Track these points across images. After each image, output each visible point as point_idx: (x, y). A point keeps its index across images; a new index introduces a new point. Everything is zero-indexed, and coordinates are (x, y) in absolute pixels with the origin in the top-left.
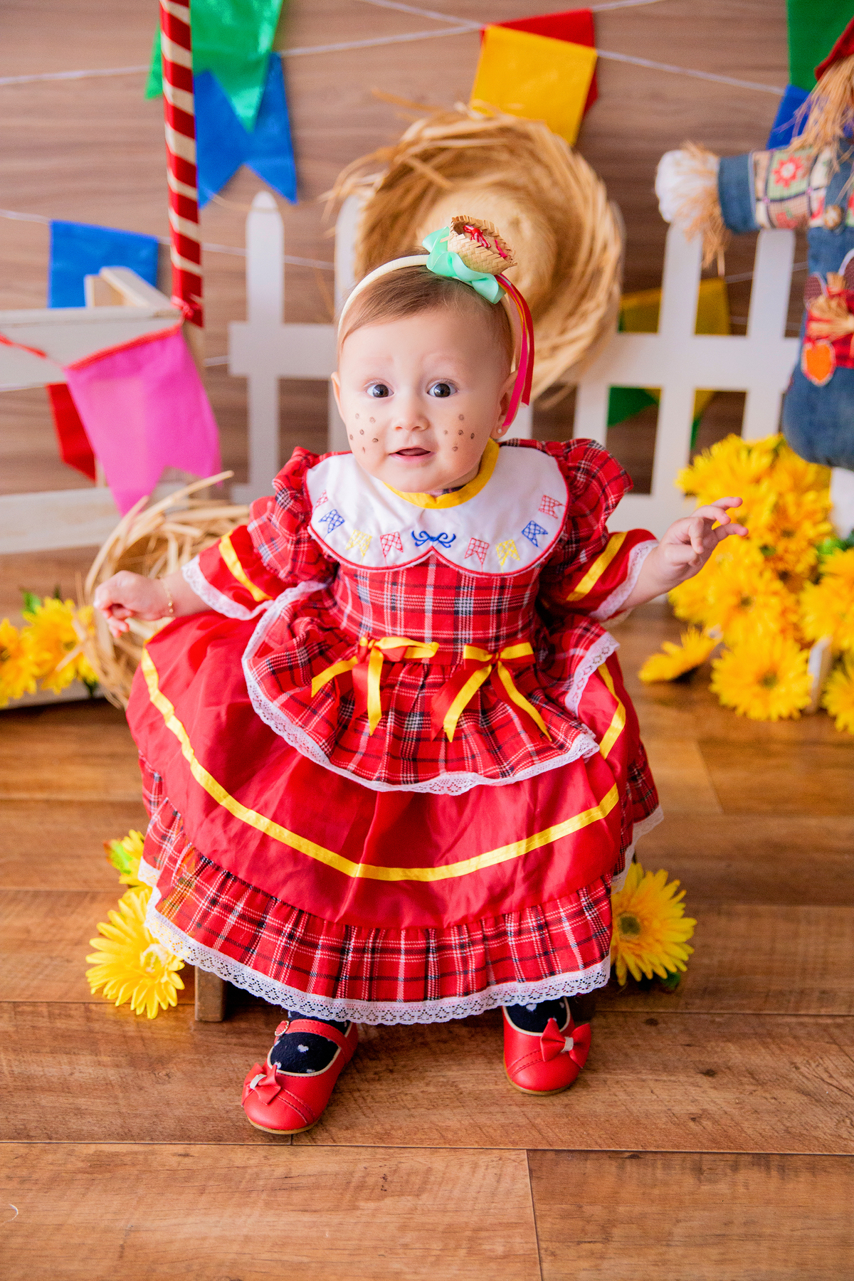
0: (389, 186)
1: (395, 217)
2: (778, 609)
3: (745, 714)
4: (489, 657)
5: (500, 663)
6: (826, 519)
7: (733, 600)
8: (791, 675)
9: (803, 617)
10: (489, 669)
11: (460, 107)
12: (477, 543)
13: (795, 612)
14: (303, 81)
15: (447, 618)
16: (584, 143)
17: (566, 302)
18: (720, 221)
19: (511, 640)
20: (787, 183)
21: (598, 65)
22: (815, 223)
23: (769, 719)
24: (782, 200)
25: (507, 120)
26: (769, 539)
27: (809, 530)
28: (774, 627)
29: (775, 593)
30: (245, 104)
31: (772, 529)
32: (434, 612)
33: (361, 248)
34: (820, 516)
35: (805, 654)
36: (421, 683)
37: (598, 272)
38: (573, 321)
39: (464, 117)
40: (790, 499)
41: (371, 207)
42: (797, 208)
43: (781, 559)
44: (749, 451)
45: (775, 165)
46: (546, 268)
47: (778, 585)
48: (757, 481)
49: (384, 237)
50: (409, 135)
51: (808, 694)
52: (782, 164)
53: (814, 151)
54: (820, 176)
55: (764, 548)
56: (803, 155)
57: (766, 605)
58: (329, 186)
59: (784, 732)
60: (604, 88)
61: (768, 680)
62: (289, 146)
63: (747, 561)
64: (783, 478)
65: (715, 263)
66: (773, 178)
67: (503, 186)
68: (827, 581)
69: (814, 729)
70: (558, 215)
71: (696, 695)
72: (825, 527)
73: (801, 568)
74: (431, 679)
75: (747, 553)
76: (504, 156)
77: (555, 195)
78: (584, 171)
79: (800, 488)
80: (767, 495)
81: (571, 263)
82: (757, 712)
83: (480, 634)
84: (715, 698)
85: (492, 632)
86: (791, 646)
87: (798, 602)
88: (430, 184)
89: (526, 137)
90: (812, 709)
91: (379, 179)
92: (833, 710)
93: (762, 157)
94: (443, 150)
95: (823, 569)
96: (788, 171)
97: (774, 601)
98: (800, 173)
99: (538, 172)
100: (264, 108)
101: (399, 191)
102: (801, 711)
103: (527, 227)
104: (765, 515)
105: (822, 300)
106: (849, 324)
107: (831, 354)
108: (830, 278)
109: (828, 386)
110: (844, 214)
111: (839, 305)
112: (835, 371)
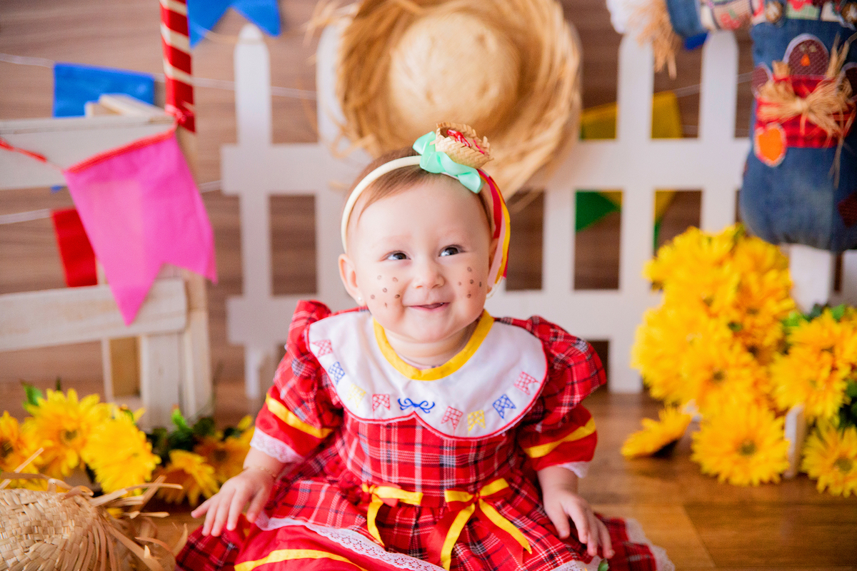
0: (363, 14)
1: (371, 43)
2: (749, 381)
3: (727, 481)
4: (470, 497)
5: (481, 501)
6: (788, 296)
7: (706, 375)
8: (769, 441)
9: (774, 388)
10: (473, 507)
12: (453, 411)
13: (767, 383)
15: (434, 470)
17: (530, 112)
18: (669, 27)
19: (488, 481)
22: (759, 20)
23: (751, 484)
24: (724, 3)
26: (735, 316)
27: (772, 307)
28: (748, 397)
29: (746, 365)
31: (737, 307)
32: (423, 466)
33: (342, 70)
34: (782, 293)
35: (780, 421)
36: (414, 523)
37: (558, 84)
38: (538, 128)
40: (752, 279)
41: (349, 32)
42: (739, 8)
43: (748, 335)
44: (710, 240)
46: (512, 80)
47: (747, 357)
48: (720, 263)
49: (362, 61)
51: (785, 459)
55: (732, 325)
57: (738, 378)
58: (308, 18)
59: (765, 495)
61: (747, 448)
63: (716, 337)
64: (743, 258)
65: (666, 67)
68: (796, 351)
69: (795, 492)
70: (519, 37)
71: (679, 466)
72: (787, 304)
73: (770, 338)
74: (423, 519)
75: (716, 329)
79: (760, 268)
80: (731, 275)
81: (533, 78)
82: (739, 479)
83: (462, 481)
84: (697, 467)
85: (472, 479)
86: (765, 414)
87: (769, 375)
88: (403, 11)
90: (790, 474)
91: (353, 9)
92: (813, 473)
95: (791, 339)
97: (746, 373)
101: (372, 19)
102: (781, 475)
103: (492, 42)
104: (728, 295)
105: (770, 85)
106: (798, 106)
107: (782, 135)
108: (775, 65)
109: (781, 166)
110: (783, 8)
111: (786, 89)
112: (787, 154)
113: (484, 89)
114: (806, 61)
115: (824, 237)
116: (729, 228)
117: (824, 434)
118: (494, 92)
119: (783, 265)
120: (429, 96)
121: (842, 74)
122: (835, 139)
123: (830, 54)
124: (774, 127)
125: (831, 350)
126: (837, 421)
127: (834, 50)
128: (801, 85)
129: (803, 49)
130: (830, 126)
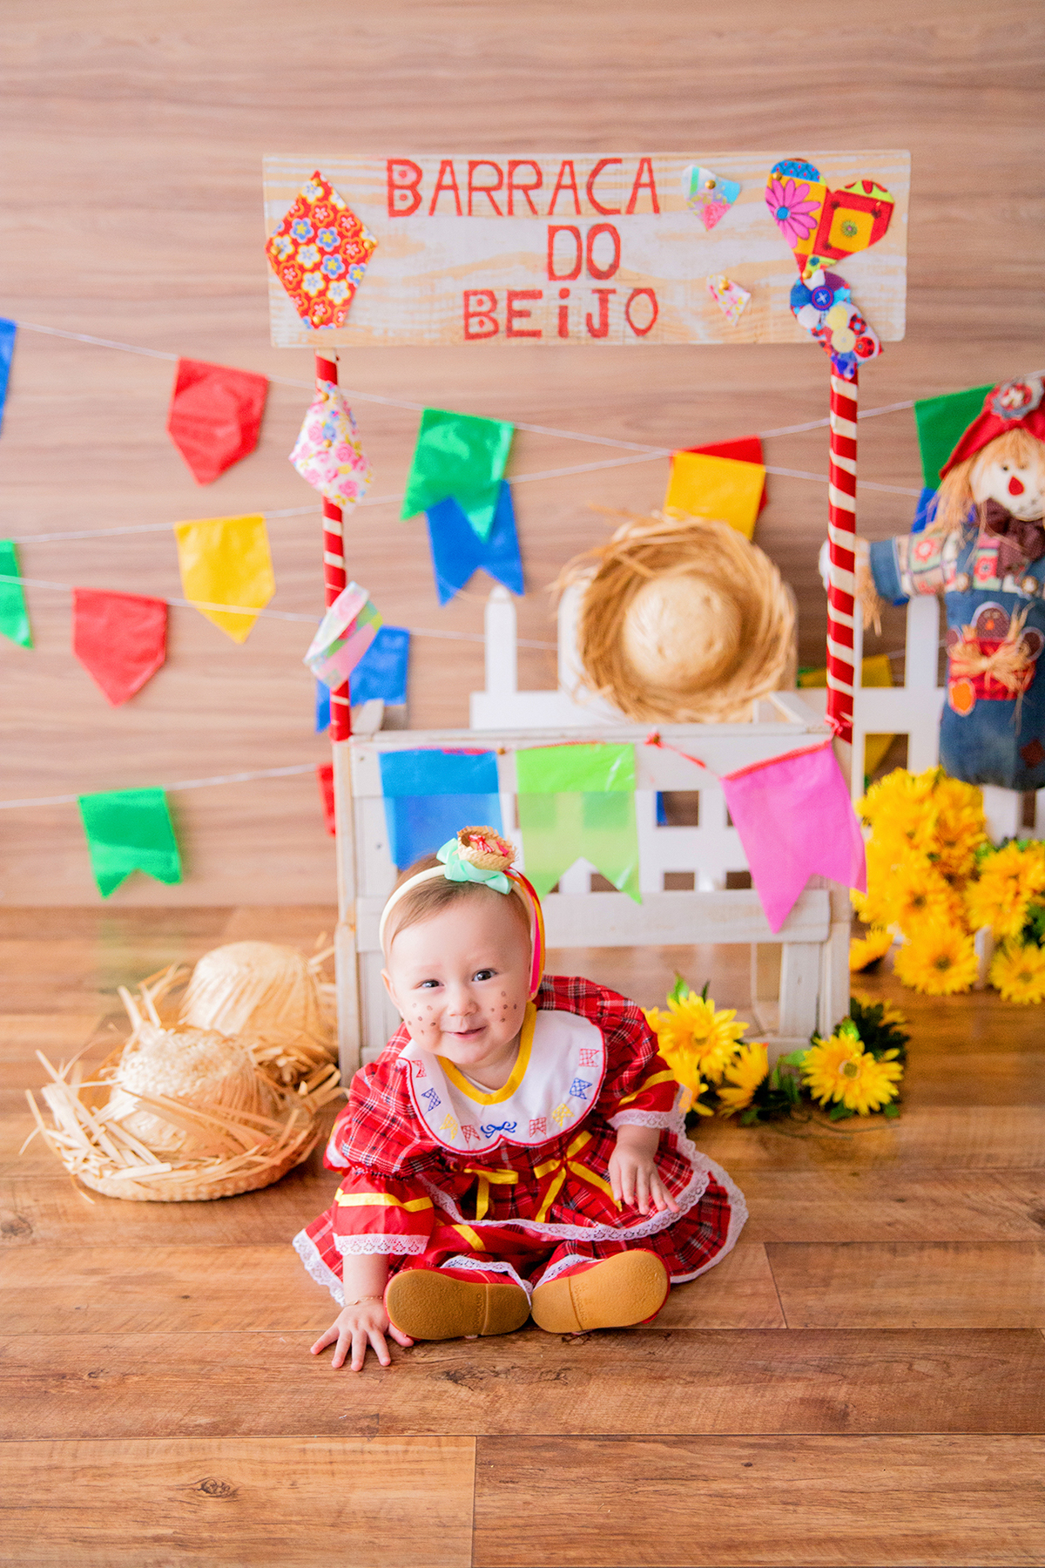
0: (603, 576)
1: (607, 602)
2: (945, 906)
3: (923, 992)
4: (558, 1164)
5: (569, 1163)
6: (981, 830)
7: (906, 899)
8: (961, 956)
9: (968, 910)
10: (563, 1171)
11: (655, 514)
13: (961, 906)
14: (527, 502)
16: (759, 537)
17: (751, 664)
18: (874, 592)
20: (925, 558)
21: (767, 479)
22: (950, 588)
23: (944, 994)
24: (921, 572)
25: (696, 521)
26: (934, 847)
27: (969, 841)
28: (944, 919)
29: (942, 891)
30: (480, 520)
31: (937, 839)
33: (582, 626)
34: (976, 828)
35: (969, 940)
37: (776, 639)
38: (758, 679)
39: (658, 521)
40: (950, 816)
41: (588, 593)
42: (934, 578)
43: (945, 864)
44: (913, 780)
45: (915, 545)
46: (734, 635)
47: (943, 884)
48: (921, 801)
49: (599, 618)
50: (618, 536)
51: (974, 971)
52: (920, 544)
53: (943, 534)
54: (950, 552)
55: (931, 856)
56: (936, 538)
57: (936, 902)
58: (552, 580)
59: (956, 1002)
60: (773, 495)
61: (943, 963)
62: (515, 551)
63: (917, 866)
64: (943, 799)
65: (872, 625)
66: (913, 556)
67: (694, 573)
68: (984, 878)
69: (982, 1000)
70: (741, 596)
71: (884, 980)
72: (981, 837)
73: (964, 869)
75: (917, 859)
76: (694, 550)
77: (738, 580)
78: (760, 557)
79: (956, 804)
80: (931, 810)
81: (754, 633)
82: (934, 989)
84: (898, 979)
86: (957, 931)
87: (963, 900)
88: (635, 574)
89: (712, 534)
90: (979, 986)
91: (593, 572)
92: (998, 983)
93: (903, 541)
94: (644, 547)
95: (980, 868)
96: (925, 549)
97: (942, 897)
98: (935, 550)
99: (723, 562)
100: (496, 525)
101: (609, 581)
102: (971, 986)
103: (717, 602)
104: (929, 829)
105: (959, 647)
106: (983, 664)
107: (971, 689)
108: (965, 628)
109: (972, 715)
110: (971, 579)
111: (973, 650)
112: (976, 703)
113: (710, 644)
114: (990, 626)
115: (1009, 778)
116: (932, 768)
117: (1010, 952)
118: (718, 647)
119: (976, 804)
120: (660, 650)
121: (1021, 638)
122: (1015, 694)
123: (1010, 621)
124: (964, 682)
125: (1016, 877)
126: (1020, 939)
127: (1014, 616)
128: (986, 647)
129: (987, 615)
130: (1011, 683)
